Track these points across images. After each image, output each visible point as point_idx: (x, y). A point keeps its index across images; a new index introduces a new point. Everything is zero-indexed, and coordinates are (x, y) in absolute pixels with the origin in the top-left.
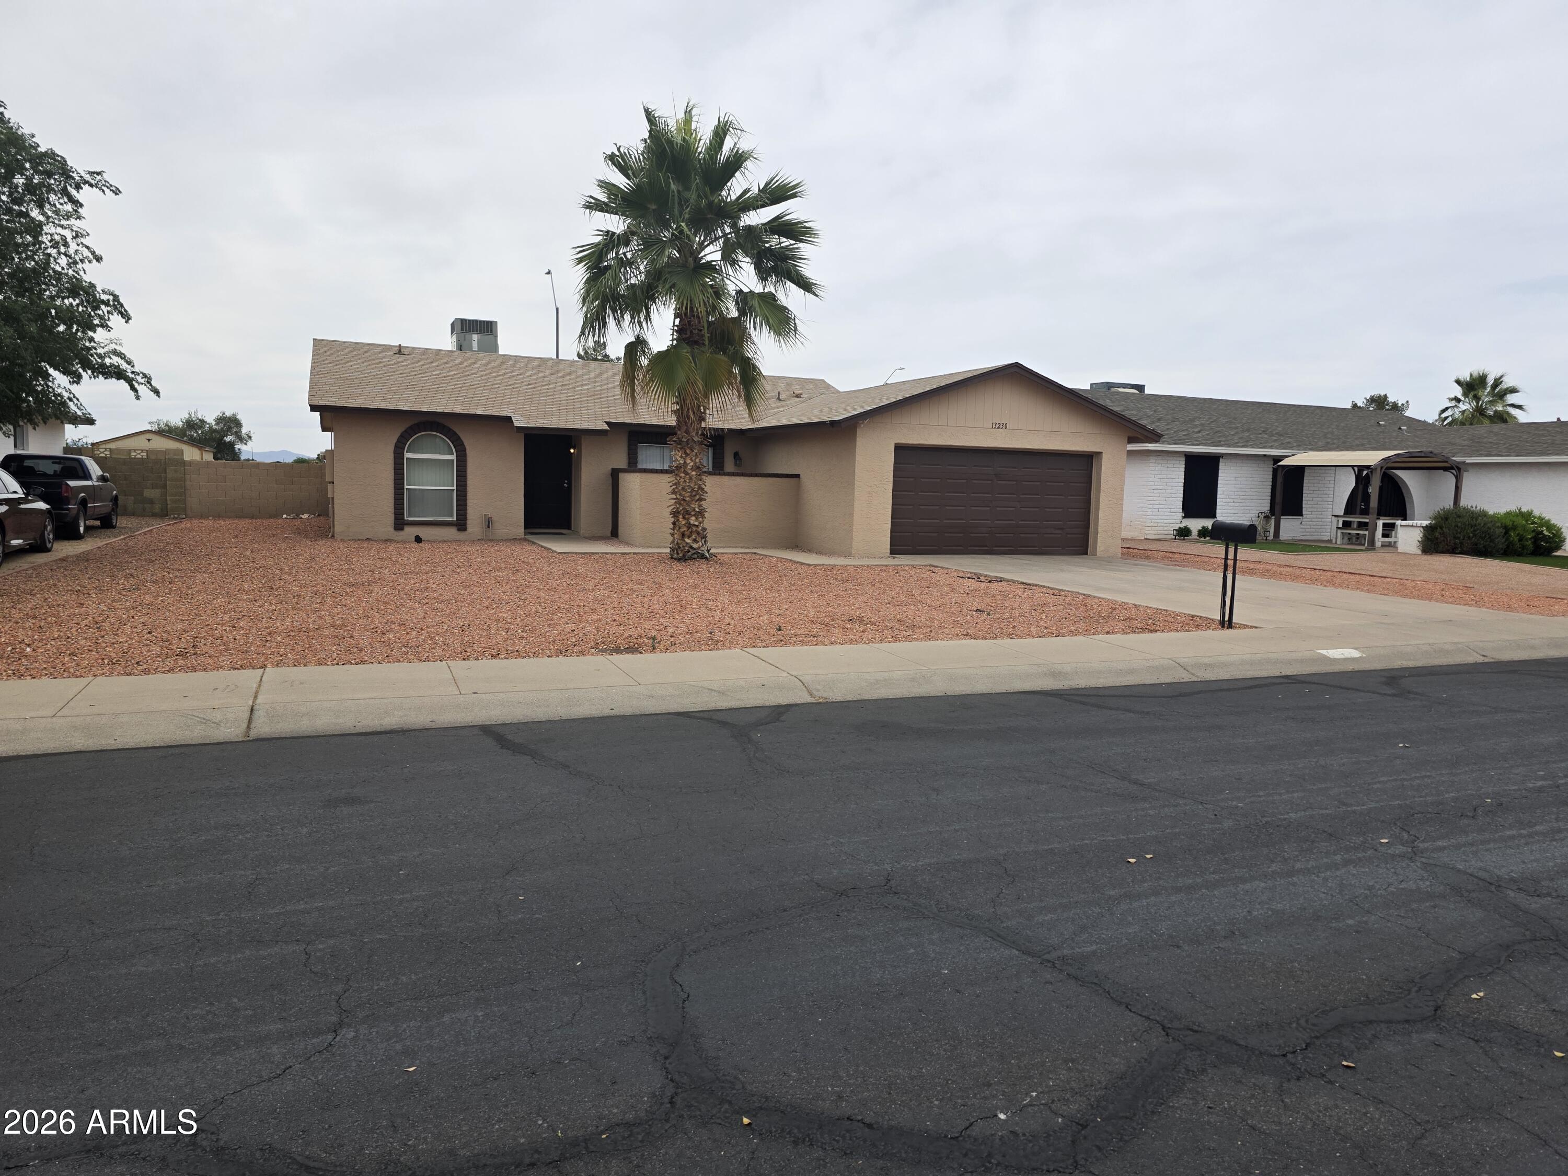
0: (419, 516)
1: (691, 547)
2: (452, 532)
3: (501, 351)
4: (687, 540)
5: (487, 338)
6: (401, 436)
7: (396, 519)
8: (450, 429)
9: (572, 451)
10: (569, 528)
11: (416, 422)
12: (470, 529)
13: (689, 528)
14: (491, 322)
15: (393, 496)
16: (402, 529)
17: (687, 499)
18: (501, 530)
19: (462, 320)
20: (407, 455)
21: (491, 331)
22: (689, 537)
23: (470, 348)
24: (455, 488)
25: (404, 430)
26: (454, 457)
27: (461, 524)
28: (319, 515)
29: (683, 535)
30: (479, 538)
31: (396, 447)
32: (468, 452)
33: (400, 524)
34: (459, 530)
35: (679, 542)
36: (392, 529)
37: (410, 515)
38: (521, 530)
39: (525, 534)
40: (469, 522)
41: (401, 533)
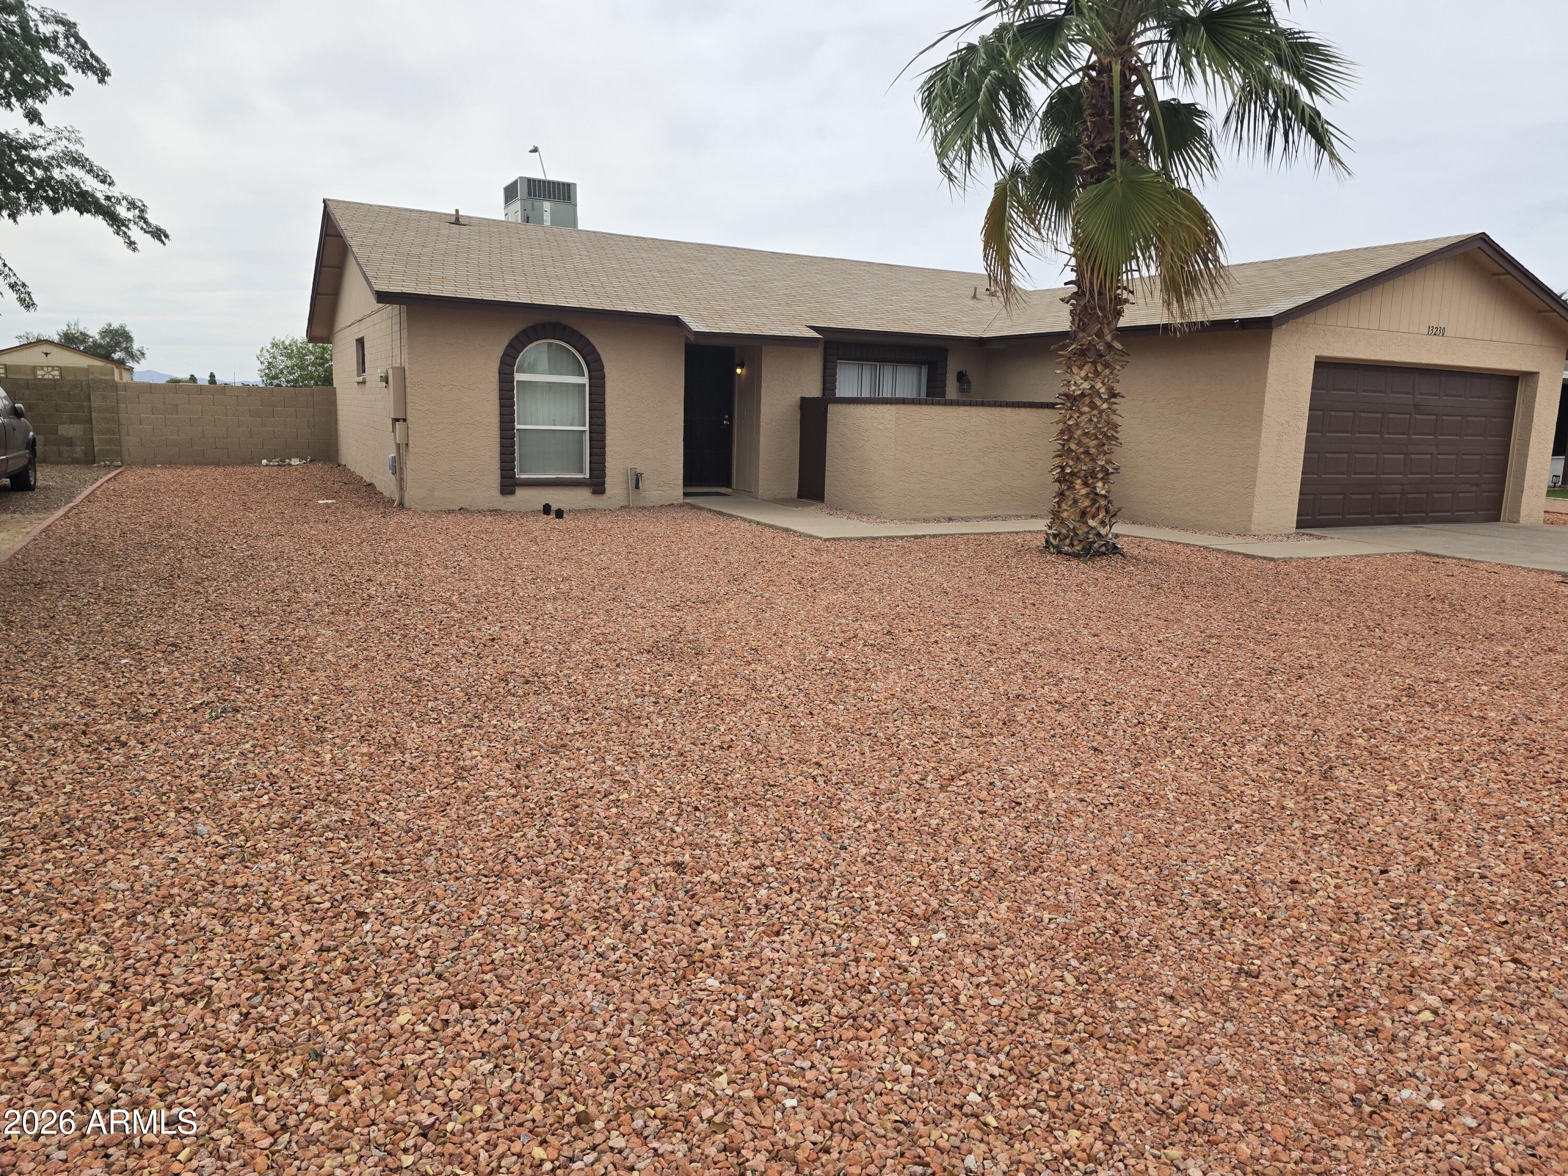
0: (536, 472)
1: (1099, 535)
2: (582, 498)
3: (581, 226)
4: (1092, 523)
5: (563, 206)
6: (510, 345)
7: (503, 477)
8: (582, 336)
9: (739, 371)
10: (728, 484)
11: (530, 324)
12: (609, 492)
13: (1094, 501)
14: (569, 185)
15: (498, 440)
16: (513, 493)
17: (1093, 451)
18: (652, 492)
19: (529, 180)
20: (518, 377)
21: (569, 199)
22: (1093, 517)
23: (540, 221)
24: (587, 428)
25: (513, 335)
26: (585, 380)
27: (597, 484)
28: (311, 461)
29: (1083, 514)
30: (623, 504)
31: (502, 362)
32: (606, 371)
33: (509, 484)
34: (594, 492)
35: (1077, 525)
36: (496, 492)
37: (522, 471)
38: (677, 492)
39: (686, 495)
40: (608, 480)
41: (511, 498)
